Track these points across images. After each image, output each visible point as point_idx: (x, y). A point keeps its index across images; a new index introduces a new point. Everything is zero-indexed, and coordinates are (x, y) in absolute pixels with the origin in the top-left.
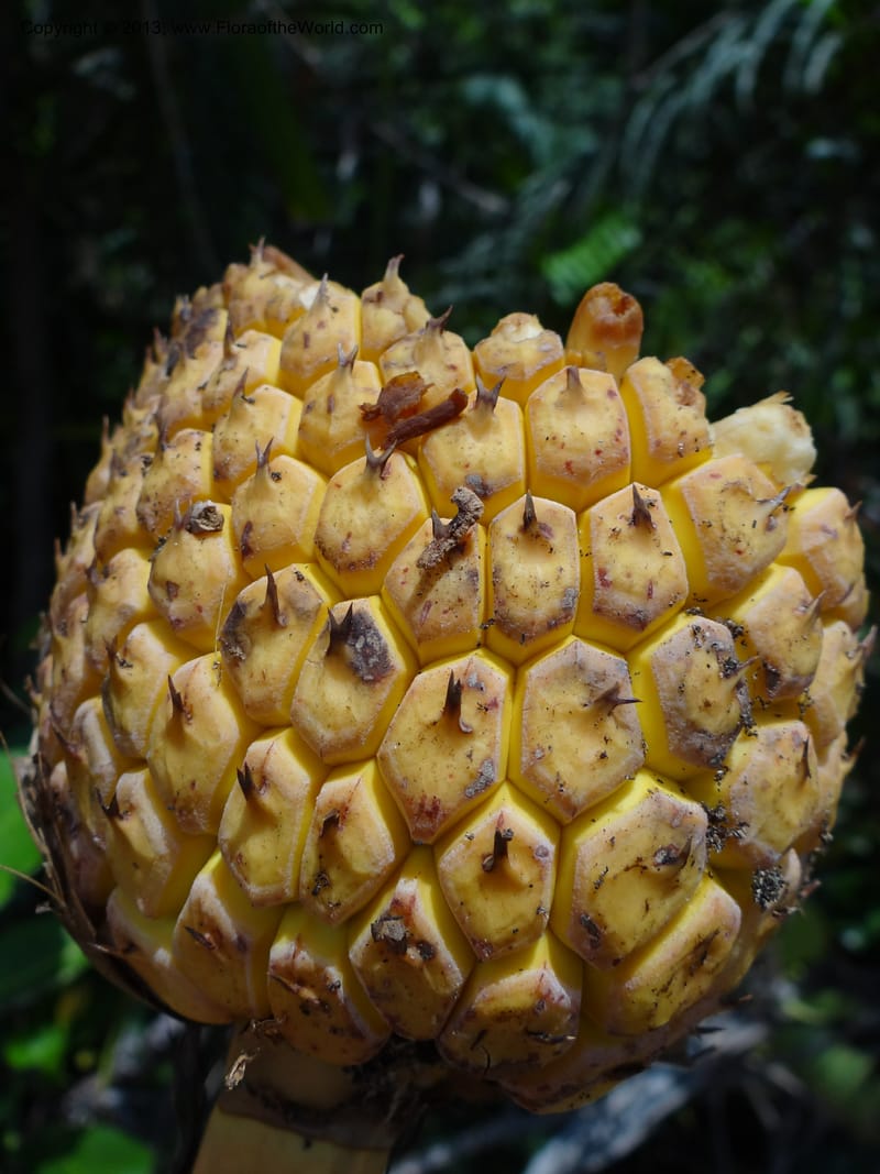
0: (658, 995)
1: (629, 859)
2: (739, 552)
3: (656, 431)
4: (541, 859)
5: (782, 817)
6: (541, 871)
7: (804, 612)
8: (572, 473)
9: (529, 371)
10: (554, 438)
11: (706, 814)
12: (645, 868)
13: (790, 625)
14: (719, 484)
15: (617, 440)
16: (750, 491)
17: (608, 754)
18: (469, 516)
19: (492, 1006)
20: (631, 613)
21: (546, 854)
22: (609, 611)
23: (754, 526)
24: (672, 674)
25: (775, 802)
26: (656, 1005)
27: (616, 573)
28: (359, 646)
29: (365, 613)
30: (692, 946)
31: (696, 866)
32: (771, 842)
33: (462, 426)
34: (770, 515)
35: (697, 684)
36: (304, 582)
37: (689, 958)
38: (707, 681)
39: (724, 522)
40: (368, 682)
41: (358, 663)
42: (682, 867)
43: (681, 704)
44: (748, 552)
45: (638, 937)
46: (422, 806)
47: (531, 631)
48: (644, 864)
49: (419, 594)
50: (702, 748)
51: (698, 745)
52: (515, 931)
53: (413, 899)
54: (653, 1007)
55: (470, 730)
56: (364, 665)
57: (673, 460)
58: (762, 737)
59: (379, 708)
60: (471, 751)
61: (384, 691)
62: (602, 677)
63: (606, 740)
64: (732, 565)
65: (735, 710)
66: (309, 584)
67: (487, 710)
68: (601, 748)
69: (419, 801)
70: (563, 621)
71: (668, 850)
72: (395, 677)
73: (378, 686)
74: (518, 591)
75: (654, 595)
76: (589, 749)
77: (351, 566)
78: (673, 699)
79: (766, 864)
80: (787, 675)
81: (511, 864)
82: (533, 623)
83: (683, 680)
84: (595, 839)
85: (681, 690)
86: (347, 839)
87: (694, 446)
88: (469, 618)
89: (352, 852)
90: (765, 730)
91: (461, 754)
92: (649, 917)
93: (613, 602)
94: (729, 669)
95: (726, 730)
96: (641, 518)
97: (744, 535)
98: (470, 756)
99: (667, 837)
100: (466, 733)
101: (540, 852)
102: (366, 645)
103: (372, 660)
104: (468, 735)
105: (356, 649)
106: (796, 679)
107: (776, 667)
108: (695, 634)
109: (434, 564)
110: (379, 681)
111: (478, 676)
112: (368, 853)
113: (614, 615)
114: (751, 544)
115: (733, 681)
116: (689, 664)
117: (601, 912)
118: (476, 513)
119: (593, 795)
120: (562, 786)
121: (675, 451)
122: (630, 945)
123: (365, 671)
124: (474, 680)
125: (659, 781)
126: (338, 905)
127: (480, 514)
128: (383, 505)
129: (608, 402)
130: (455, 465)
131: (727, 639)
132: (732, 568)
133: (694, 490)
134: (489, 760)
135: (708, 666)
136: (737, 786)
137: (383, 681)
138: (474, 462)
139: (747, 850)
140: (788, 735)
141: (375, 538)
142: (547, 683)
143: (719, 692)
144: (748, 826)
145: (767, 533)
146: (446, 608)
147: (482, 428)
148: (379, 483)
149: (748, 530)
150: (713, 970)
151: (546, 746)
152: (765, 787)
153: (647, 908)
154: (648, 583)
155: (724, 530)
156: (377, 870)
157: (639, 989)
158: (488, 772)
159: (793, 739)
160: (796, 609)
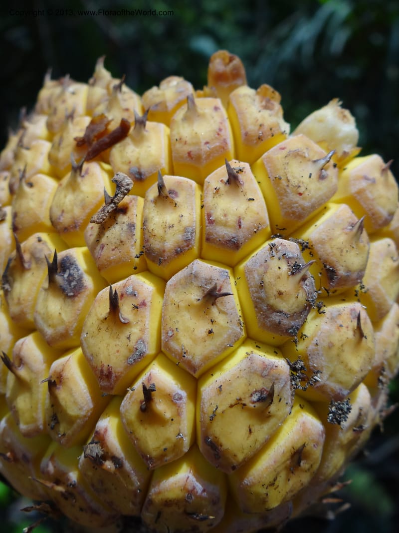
0: (267, 488)
1: (232, 400)
2: (300, 194)
3: (245, 127)
4: (178, 402)
5: (346, 366)
6: (178, 410)
7: (351, 230)
8: (192, 158)
9: (170, 105)
10: (180, 139)
11: (289, 367)
12: (244, 405)
13: (341, 239)
14: (284, 152)
15: (218, 134)
16: (306, 155)
17: (213, 331)
18: (123, 189)
19: (160, 497)
20: (228, 239)
21: (181, 398)
22: (214, 239)
23: (310, 177)
24: (256, 276)
25: (338, 355)
26: (267, 495)
27: (218, 214)
28: (66, 276)
29: (71, 256)
30: (288, 455)
31: (283, 402)
32: (340, 383)
33: (128, 140)
34: (322, 169)
35: (272, 280)
36: (41, 242)
37: (288, 462)
38: (279, 278)
39: (289, 176)
40: (71, 297)
41: (65, 286)
42: (271, 403)
43: (263, 295)
44: (307, 193)
45: (246, 451)
46: (102, 371)
47: (163, 256)
48: (244, 402)
49: (97, 241)
50: (280, 323)
51: (277, 321)
52: (165, 449)
53: (106, 430)
54: (265, 496)
55: (126, 322)
56: (68, 286)
57: (257, 143)
58: (328, 314)
59: (78, 312)
60: (130, 335)
61: (81, 302)
62: (209, 280)
63: (212, 322)
64: (297, 203)
65: (302, 297)
66: (45, 243)
67: (137, 308)
68: (210, 327)
69: (100, 368)
70: (187, 248)
71: (261, 392)
72: (87, 293)
73: (76, 299)
74: (156, 232)
75: (242, 226)
76: (201, 328)
77: (66, 229)
78: (257, 292)
79: (339, 397)
80: (342, 272)
81: (157, 406)
82: (164, 251)
83: (262, 279)
84: (211, 386)
85: (262, 286)
86: (62, 394)
87: (270, 133)
88: (128, 252)
89: (66, 402)
90: (330, 309)
91: (123, 337)
92: (252, 437)
93: (216, 234)
94: (295, 269)
95: (296, 310)
96: (233, 180)
97: (303, 183)
98: (129, 338)
99: (259, 384)
100: (125, 323)
101: (176, 397)
102: (70, 275)
103: (73, 284)
104: (126, 324)
105: (64, 278)
106: (348, 274)
107: (333, 267)
108: (271, 248)
109: (101, 220)
110: (77, 296)
111: (133, 287)
112: (75, 403)
113: (217, 241)
114: (309, 188)
115: (299, 276)
116: (267, 268)
117: (217, 436)
118: (127, 187)
119: (206, 358)
120: (185, 353)
121: (258, 137)
122: (241, 457)
123: (69, 290)
124: (130, 290)
125: (257, 346)
126: (64, 435)
127: (130, 187)
128: (82, 192)
129: (215, 114)
130: (123, 163)
131: (294, 250)
132: (297, 205)
133: (270, 160)
134: (141, 340)
135: (279, 268)
136: (311, 347)
137: (79, 295)
138: (133, 160)
139: (322, 389)
140: (347, 311)
141: (77, 212)
142: (175, 288)
143: (287, 285)
144: (321, 373)
145: (321, 181)
146: (114, 247)
147: (139, 140)
148: (79, 179)
149: (306, 179)
150: (309, 470)
151: (174, 329)
152: (331, 346)
153: (250, 431)
154: (238, 219)
155: (288, 181)
156: (83, 413)
157: (253, 485)
158: (141, 347)
159: (351, 314)
160: (346, 228)
